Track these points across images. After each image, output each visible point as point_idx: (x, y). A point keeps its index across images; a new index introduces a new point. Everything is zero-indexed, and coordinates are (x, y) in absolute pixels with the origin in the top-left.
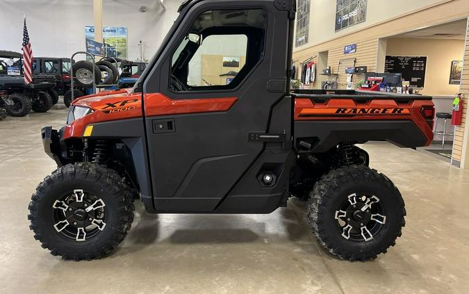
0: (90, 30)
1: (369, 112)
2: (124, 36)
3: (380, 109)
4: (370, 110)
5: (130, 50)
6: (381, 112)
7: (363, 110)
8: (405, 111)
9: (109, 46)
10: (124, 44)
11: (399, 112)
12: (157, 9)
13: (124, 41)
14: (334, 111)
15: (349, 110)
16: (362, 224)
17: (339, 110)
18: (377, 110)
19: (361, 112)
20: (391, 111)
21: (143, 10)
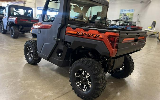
0: (122, 11)
1: (87, 35)
2: (133, 13)
3: (91, 34)
4: (88, 34)
5: (134, 17)
6: (91, 35)
7: (85, 34)
8: (101, 36)
9: (127, 16)
10: (132, 15)
11: (98, 37)
12: (147, 2)
13: (133, 14)
14: (76, 33)
15: (81, 33)
16: (85, 84)
17: (78, 33)
18: (90, 34)
19: (84, 35)
20: (95, 36)
21: (142, 2)
